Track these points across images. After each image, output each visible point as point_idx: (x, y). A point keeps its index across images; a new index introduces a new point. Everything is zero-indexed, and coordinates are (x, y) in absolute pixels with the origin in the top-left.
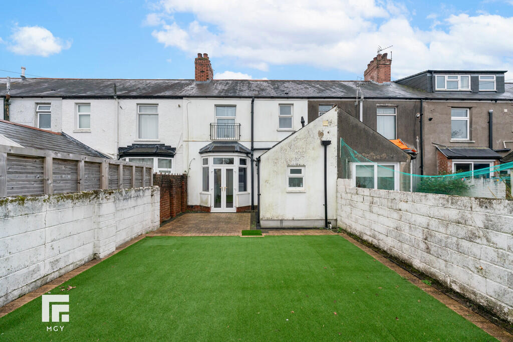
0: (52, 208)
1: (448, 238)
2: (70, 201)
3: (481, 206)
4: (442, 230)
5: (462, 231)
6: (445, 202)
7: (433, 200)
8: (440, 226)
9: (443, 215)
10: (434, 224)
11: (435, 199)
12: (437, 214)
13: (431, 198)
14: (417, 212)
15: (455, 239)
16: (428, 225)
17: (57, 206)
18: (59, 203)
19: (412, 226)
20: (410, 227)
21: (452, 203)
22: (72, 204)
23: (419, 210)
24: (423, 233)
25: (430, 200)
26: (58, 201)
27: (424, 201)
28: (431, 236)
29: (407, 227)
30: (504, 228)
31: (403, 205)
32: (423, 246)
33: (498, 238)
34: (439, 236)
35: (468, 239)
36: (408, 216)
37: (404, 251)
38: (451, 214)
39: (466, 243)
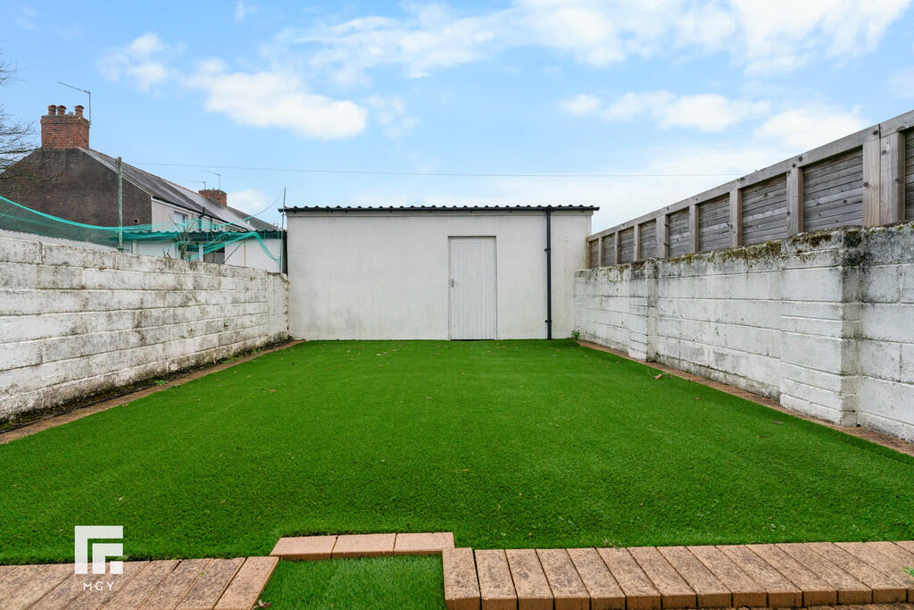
0: (717, 272)
1: (165, 312)
2: (742, 261)
3: (191, 268)
4: (160, 303)
5: (178, 298)
6: (164, 266)
7: (149, 265)
8: (157, 298)
9: (160, 282)
10: (150, 297)
11: (151, 262)
12: (153, 283)
13: (146, 261)
14: (123, 286)
15: (172, 309)
16: (142, 303)
17: (723, 268)
18: (726, 264)
19: (112, 312)
20: (110, 316)
21: (170, 267)
22: (746, 268)
23: (126, 281)
24: (134, 319)
25: (145, 264)
26: (724, 261)
27: (135, 266)
28: (146, 317)
29: (103, 319)
30: (205, 287)
31: (92, 277)
32: (134, 339)
33: (202, 296)
34: (155, 313)
35: (184, 305)
36: (106, 296)
37: (95, 370)
38: (169, 279)
39: (180, 311)
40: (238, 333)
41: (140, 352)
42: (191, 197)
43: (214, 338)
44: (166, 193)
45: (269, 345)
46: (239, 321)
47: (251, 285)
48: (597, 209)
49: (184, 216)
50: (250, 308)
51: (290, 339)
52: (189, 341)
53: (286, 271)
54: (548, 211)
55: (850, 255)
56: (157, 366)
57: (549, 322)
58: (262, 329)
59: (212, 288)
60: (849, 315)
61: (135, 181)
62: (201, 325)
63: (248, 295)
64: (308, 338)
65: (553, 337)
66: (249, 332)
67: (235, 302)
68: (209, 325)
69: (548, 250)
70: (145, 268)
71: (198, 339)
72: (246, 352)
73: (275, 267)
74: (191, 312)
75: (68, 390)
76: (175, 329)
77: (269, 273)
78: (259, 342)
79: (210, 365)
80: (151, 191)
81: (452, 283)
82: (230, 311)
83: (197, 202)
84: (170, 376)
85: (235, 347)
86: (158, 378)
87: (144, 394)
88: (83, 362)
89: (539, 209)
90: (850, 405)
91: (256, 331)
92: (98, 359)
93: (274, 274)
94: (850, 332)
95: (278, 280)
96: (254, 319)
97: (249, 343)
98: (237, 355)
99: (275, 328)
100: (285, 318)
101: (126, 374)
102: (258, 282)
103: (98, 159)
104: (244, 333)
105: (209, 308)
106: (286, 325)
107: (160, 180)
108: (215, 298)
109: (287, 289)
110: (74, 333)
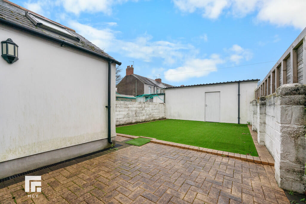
1: (140, 111)
10: (137, 109)
23: (134, 106)
24: (135, 112)
29: (131, 112)
30: (146, 107)
31: (130, 106)
32: (135, 116)
33: (146, 109)
34: (138, 111)
35: (142, 110)
36: (131, 109)
37: (130, 120)
38: (140, 106)
39: (142, 111)
40: (153, 116)
41: (136, 118)
42: (153, 82)
43: (148, 116)
44: (147, 82)
45: (160, 119)
46: (153, 114)
47: (155, 106)
48: (259, 80)
49: (151, 87)
50: (155, 111)
51: (165, 118)
52: (143, 117)
53: (165, 103)
54: (239, 82)
55: (262, 103)
56: (138, 120)
57: (239, 118)
58: (158, 116)
59: (147, 107)
60: (262, 117)
61: (141, 80)
62: (145, 114)
63: (155, 108)
64: (169, 119)
65: (240, 123)
66: (155, 116)
67: (152, 110)
68: (147, 114)
69: (239, 95)
70: (137, 104)
71: (145, 117)
72: (154, 120)
73: (162, 102)
74: (144, 111)
75: (127, 122)
76: (141, 114)
77: (160, 103)
78: (158, 118)
79: (147, 121)
80: (144, 82)
81: (206, 106)
82: (151, 111)
83: (154, 83)
84: (140, 122)
85: (152, 119)
86: (138, 122)
87: (136, 124)
88: (128, 118)
89: (236, 82)
90: (262, 140)
91: (157, 116)
92: (130, 118)
93: (162, 103)
94: (262, 122)
95: (163, 105)
96: (156, 113)
97: (155, 118)
98: (152, 120)
99: (161, 116)
100: (164, 113)
101: (134, 121)
102: (157, 106)
103: (135, 76)
104: (154, 116)
105: (147, 111)
106: (164, 115)
107: (147, 79)
108: (148, 109)
109: (165, 107)
110: (128, 114)
